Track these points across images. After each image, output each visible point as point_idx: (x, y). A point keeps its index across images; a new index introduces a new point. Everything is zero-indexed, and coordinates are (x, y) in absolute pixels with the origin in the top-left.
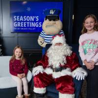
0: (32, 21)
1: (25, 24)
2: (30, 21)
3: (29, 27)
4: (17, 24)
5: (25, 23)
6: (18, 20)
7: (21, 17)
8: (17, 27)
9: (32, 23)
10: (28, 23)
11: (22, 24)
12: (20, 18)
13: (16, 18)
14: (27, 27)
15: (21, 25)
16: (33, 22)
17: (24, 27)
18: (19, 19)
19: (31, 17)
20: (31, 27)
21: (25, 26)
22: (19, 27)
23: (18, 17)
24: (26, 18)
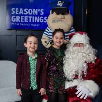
0: (35, 15)
1: (26, 19)
2: (32, 15)
3: (32, 23)
4: (16, 18)
5: (26, 17)
6: (17, 13)
7: (21, 9)
8: (16, 22)
9: (36, 18)
10: (30, 17)
11: (22, 19)
12: (19, 10)
13: (15, 10)
14: (28, 23)
15: (20, 20)
16: (37, 16)
17: (24, 23)
18: (19, 12)
19: (34, 10)
20: (34, 23)
21: (26, 21)
22: (18, 23)
23: (17, 9)
24: (27, 11)
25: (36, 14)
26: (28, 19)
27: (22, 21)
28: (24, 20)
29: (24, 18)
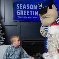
1: (28, 13)
2: (33, 10)
4: (20, 12)
5: (28, 11)
6: (21, 8)
7: (24, 5)
10: (31, 11)
11: (25, 13)
13: (19, 6)
14: (30, 16)
17: (27, 16)
19: (34, 5)
22: (22, 16)
23: (21, 5)
24: (29, 6)
25: (36, 9)
26: (30, 12)
27: (25, 14)
28: (26, 14)
29: (26, 12)
